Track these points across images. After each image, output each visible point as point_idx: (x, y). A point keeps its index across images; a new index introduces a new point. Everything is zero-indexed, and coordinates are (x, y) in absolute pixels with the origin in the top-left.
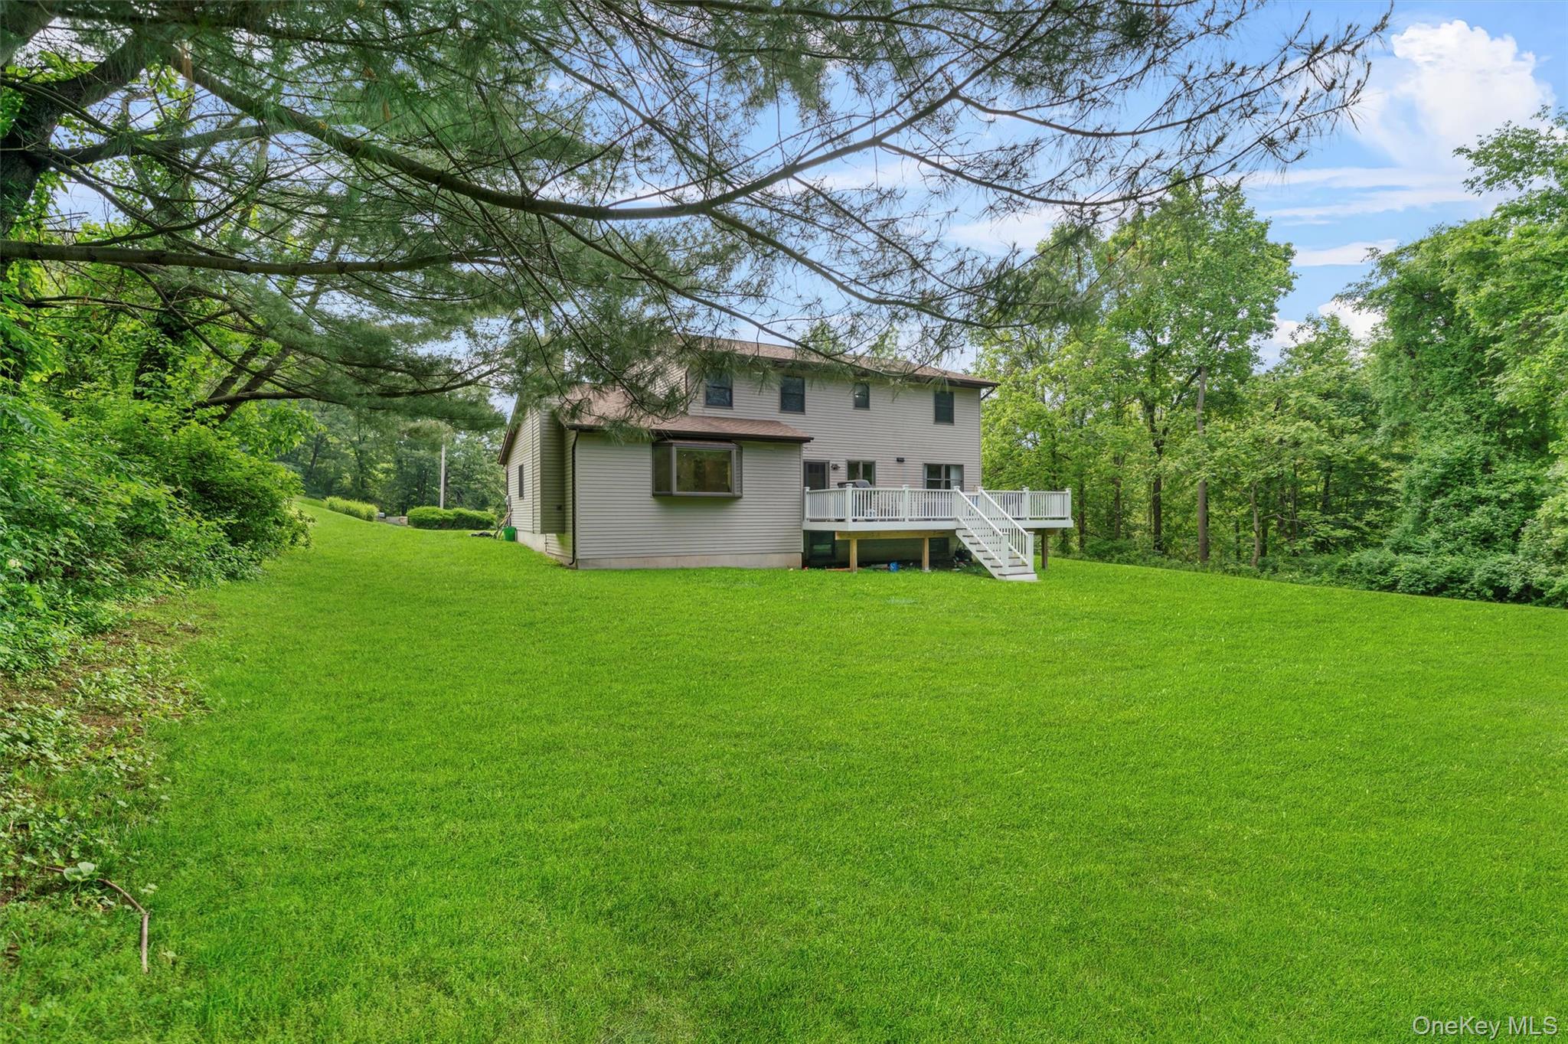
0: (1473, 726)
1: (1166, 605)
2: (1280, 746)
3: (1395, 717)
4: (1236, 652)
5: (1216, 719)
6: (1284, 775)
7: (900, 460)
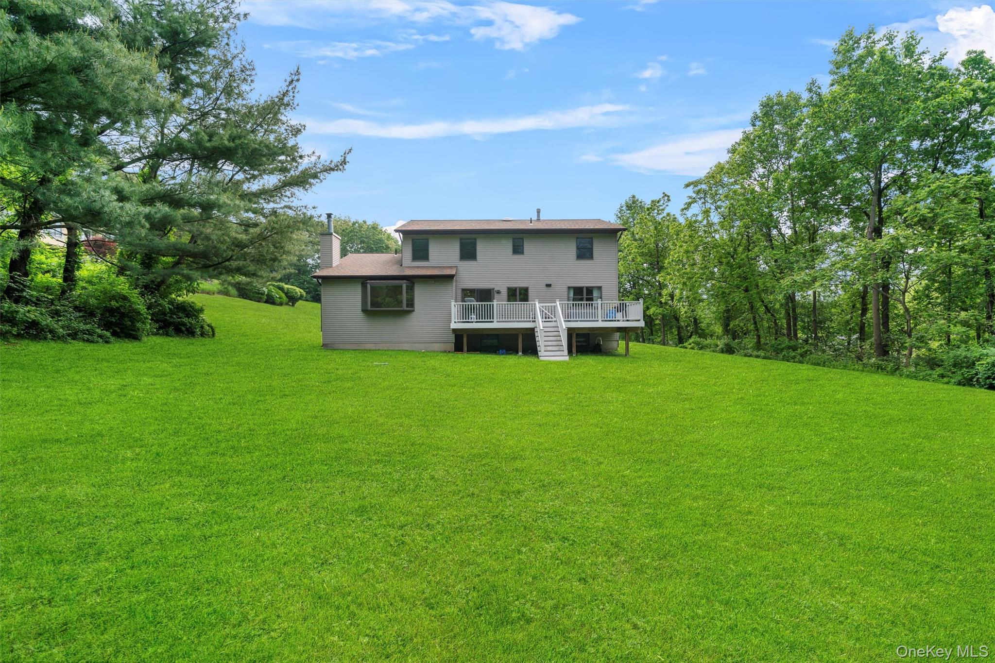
0: (904, 444)
1: (716, 370)
2: (787, 456)
3: (856, 438)
4: (759, 398)
5: (747, 440)
6: (788, 474)
7: (548, 286)
